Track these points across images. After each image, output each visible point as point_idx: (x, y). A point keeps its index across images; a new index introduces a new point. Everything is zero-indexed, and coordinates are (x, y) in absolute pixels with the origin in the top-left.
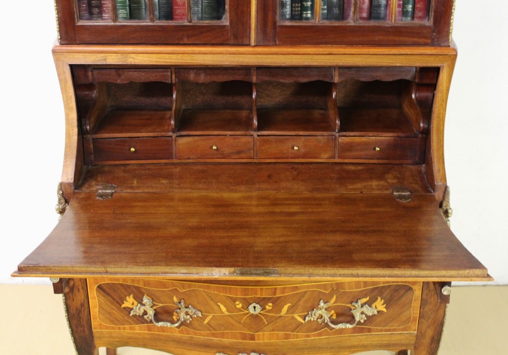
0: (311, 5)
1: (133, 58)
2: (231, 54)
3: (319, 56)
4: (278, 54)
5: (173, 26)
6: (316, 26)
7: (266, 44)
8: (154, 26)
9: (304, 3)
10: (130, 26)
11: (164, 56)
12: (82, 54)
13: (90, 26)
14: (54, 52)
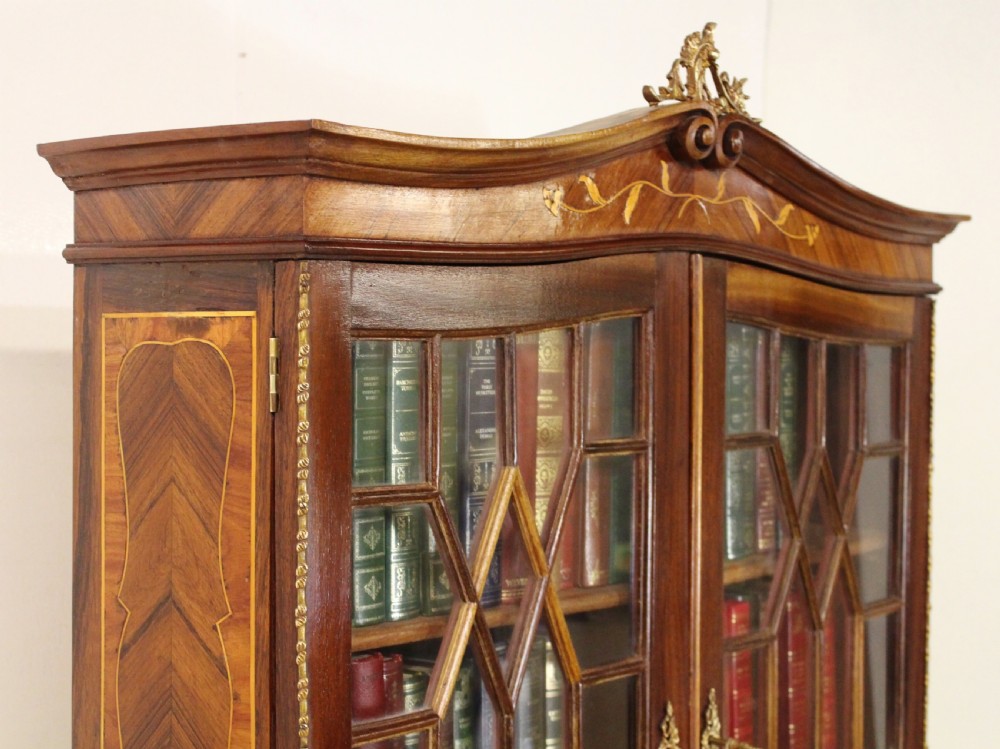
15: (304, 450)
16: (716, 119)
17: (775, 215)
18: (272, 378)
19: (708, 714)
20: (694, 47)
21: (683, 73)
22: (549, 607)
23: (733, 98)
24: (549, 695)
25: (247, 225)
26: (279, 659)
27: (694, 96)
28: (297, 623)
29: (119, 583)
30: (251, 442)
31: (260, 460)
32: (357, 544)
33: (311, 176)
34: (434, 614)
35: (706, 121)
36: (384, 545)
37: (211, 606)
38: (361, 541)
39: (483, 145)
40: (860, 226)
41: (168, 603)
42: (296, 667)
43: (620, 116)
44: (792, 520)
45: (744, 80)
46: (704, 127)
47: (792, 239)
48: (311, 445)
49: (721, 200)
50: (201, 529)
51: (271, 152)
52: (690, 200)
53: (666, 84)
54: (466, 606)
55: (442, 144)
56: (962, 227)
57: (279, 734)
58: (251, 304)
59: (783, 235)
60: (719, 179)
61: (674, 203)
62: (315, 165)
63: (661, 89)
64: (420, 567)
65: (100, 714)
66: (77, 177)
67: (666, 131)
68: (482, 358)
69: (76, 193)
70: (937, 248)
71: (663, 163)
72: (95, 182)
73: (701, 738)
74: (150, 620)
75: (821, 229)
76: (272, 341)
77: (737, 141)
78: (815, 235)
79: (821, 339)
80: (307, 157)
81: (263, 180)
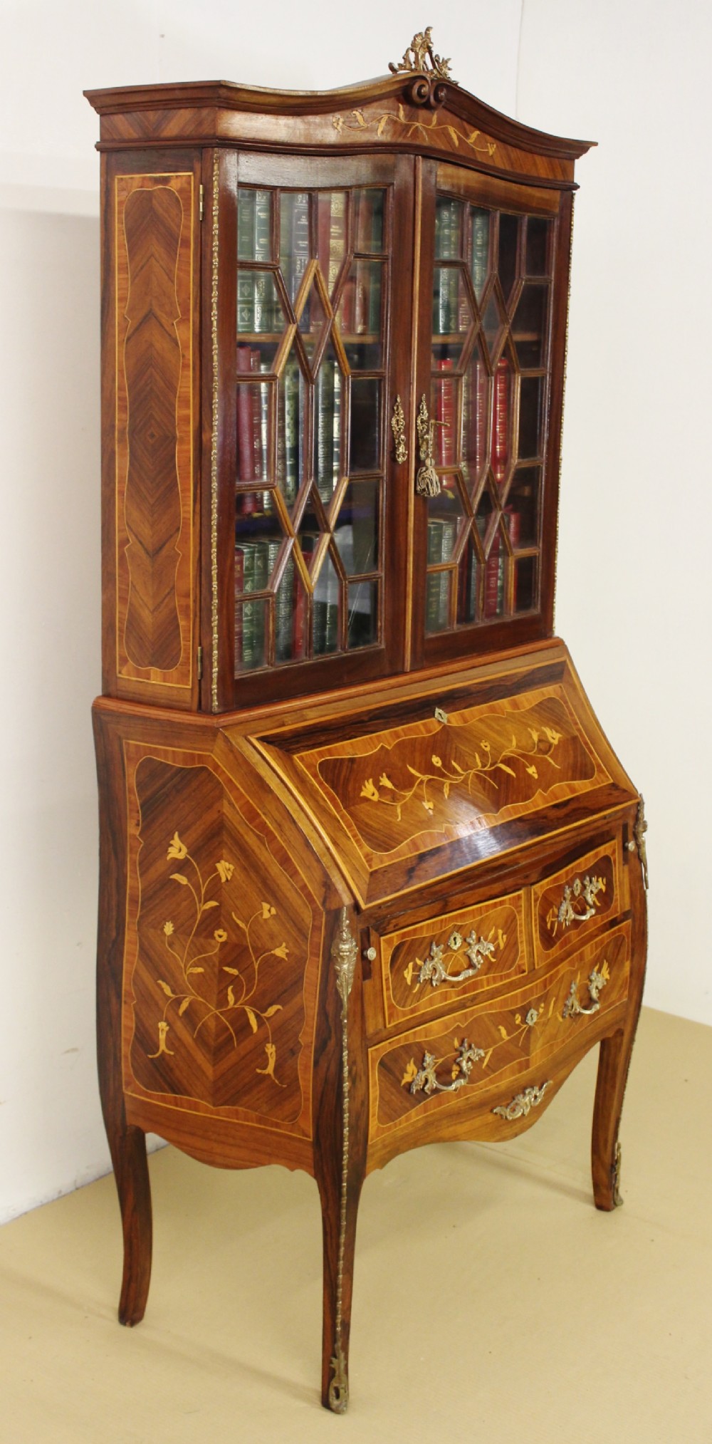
7: (418, 667)
15: (216, 238)
16: (430, 82)
17: (467, 136)
18: (201, 204)
19: (421, 407)
20: (419, 40)
21: (412, 56)
22: (334, 335)
23: (441, 70)
24: (336, 390)
25: (190, 130)
26: (203, 336)
27: (418, 68)
28: (213, 319)
29: (125, 307)
30: (190, 235)
31: (195, 243)
32: (239, 292)
33: (220, 107)
34: (276, 332)
35: (423, 82)
36: (251, 294)
37: (171, 314)
38: (241, 290)
39: (301, 94)
40: (522, 145)
41: (149, 316)
42: (212, 339)
43: (377, 79)
44: (475, 311)
45: (449, 59)
46: (422, 86)
47: (479, 151)
48: (219, 235)
49: (434, 127)
50: (166, 278)
51: (200, 96)
52: (414, 127)
53: (402, 61)
54: (291, 326)
55: (281, 92)
56: (592, 149)
57: (203, 373)
58: (191, 169)
59: (473, 149)
60: (433, 114)
61: (406, 128)
62: (222, 102)
63: (399, 65)
64: (269, 309)
65: (115, 373)
66: (102, 107)
67: (400, 87)
68: (301, 205)
69: (101, 116)
70: (576, 161)
71: (401, 105)
72: (112, 110)
73: (416, 419)
74: (140, 324)
75: (497, 146)
76: (201, 186)
77: (442, 94)
78: (494, 150)
79: (496, 210)
80: (218, 98)
81: (196, 109)
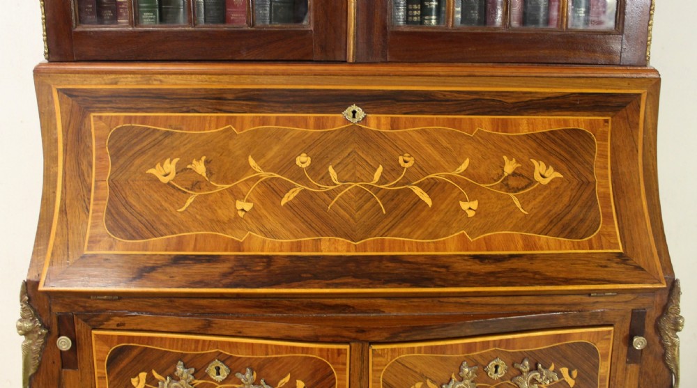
0: (436, 6)
1: (161, 81)
2: (315, 75)
3: (456, 78)
4: (390, 76)
5: (225, 31)
6: (449, 33)
7: (371, 60)
8: (196, 31)
9: (427, 4)
10: (158, 32)
11: (209, 78)
12: (80, 75)
13: (96, 32)
14: (37, 72)
